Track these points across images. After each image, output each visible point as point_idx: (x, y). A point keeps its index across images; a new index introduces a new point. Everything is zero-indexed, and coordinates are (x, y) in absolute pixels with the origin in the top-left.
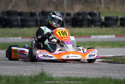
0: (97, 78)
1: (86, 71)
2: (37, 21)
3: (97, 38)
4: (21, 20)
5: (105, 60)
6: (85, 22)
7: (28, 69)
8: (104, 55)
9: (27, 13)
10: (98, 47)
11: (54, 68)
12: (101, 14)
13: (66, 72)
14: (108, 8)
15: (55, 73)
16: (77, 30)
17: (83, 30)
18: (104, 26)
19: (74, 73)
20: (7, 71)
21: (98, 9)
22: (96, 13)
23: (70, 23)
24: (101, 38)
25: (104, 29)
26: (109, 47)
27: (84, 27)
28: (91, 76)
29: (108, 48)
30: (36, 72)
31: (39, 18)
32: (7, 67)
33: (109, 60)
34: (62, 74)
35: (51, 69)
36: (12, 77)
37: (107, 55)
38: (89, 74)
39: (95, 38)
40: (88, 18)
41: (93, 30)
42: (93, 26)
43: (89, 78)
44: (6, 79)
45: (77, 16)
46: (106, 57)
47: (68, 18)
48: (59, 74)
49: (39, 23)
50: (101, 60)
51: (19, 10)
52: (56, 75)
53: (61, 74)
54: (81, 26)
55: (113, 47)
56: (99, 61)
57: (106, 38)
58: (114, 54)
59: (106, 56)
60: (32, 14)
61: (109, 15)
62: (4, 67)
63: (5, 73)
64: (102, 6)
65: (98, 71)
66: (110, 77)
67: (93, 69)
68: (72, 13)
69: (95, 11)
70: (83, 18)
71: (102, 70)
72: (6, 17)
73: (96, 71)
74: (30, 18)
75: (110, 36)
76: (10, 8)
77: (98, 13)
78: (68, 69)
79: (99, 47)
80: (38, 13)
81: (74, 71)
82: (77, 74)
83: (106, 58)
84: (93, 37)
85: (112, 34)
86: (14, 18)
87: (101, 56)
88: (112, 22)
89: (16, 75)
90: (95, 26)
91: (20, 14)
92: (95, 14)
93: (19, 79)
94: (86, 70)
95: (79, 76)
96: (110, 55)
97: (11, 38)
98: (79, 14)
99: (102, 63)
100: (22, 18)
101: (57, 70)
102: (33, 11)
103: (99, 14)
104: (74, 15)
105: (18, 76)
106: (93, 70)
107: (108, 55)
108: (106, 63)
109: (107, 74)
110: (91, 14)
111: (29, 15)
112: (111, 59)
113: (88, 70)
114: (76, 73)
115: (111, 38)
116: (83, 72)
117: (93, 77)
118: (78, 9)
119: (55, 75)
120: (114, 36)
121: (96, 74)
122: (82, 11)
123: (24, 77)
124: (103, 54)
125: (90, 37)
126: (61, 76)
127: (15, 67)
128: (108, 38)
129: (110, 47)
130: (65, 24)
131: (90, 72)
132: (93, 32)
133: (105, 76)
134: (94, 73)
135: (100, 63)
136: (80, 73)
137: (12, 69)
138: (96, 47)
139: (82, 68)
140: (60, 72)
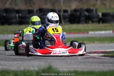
3: (95, 34)
6: (83, 19)
8: (105, 49)
9: (24, 11)
12: (98, 11)
13: (70, 66)
14: (104, 5)
16: (75, 26)
17: (80, 26)
19: (78, 67)
20: (11, 66)
21: (94, 5)
23: (68, 20)
24: (99, 34)
25: (101, 25)
27: (82, 24)
29: (107, 43)
33: (109, 55)
34: (67, 68)
39: (93, 34)
40: (86, 14)
41: (90, 26)
42: (90, 22)
45: (74, 13)
47: (66, 14)
50: (103, 54)
51: (16, 8)
53: (65, 68)
56: (101, 55)
59: (107, 51)
61: (105, 11)
62: (8, 62)
63: (10, 68)
65: (101, 64)
67: (97, 63)
68: (69, 10)
69: (92, 8)
70: (80, 14)
72: (4, 15)
73: (99, 65)
74: (28, 16)
75: (108, 32)
76: (7, 6)
77: (94, 10)
78: (71, 64)
79: (98, 42)
80: (35, 10)
82: (81, 68)
83: (106, 52)
84: (91, 33)
85: (109, 30)
86: (12, 15)
88: (109, 18)
90: (93, 22)
91: (18, 11)
92: (92, 10)
94: (90, 64)
96: (110, 49)
98: (75, 10)
99: (104, 57)
100: (20, 15)
102: (30, 8)
103: (96, 10)
104: (71, 11)
107: (108, 50)
108: (108, 58)
110: (88, 10)
111: (27, 12)
112: (112, 53)
115: (109, 34)
118: (74, 6)
120: (111, 32)
121: (100, 68)
122: (79, 8)
124: (103, 49)
125: (88, 33)
126: (65, 70)
127: (20, 62)
128: (106, 34)
129: (109, 43)
131: (94, 66)
132: (90, 28)
134: (98, 67)
135: (102, 57)
136: (84, 67)
137: (17, 65)
138: (95, 42)
139: (85, 62)
140: (64, 67)
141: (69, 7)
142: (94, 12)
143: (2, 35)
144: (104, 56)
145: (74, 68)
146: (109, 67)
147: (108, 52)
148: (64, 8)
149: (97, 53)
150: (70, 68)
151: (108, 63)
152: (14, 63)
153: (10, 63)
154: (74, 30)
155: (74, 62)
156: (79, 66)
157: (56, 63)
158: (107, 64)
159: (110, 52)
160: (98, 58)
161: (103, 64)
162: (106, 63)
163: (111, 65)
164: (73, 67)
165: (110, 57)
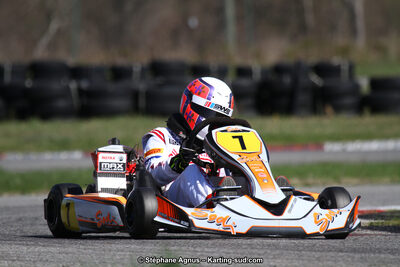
1: (318, 259)
2: (135, 95)
3: (344, 151)
4: (81, 92)
5: (380, 221)
6: (303, 98)
7: (115, 255)
8: (376, 204)
9: (99, 70)
11: (206, 250)
12: (358, 70)
14: (381, 49)
16: (276, 124)
17: (294, 125)
18: (367, 112)
21: (345, 51)
22: (339, 66)
23: (250, 101)
24: (359, 152)
25: (369, 121)
26: (387, 179)
27: (299, 115)
29: (386, 184)
31: (142, 86)
33: (392, 223)
37: (383, 205)
39: (337, 153)
40: (314, 84)
41: (329, 122)
42: (329, 110)
45: (273, 77)
46: (380, 212)
47: (245, 82)
49: (142, 103)
50: (367, 222)
51: (72, 61)
57: (376, 152)
59: (382, 208)
60: (119, 73)
61: (383, 71)
64: (361, 42)
65: (357, 256)
67: (341, 251)
68: (256, 67)
69: (336, 60)
70: (295, 81)
71: (372, 255)
72: (29, 83)
73: (350, 259)
74: (111, 87)
75: (390, 144)
76: (40, 53)
77: (345, 68)
80: (137, 68)
81: (274, 258)
83: (380, 215)
84: (332, 147)
86: (55, 85)
87: (365, 209)
88: (397, 96)
90: (338, 109)
91: (77, 72)
92: (337, 70)
94: (317, 255)
96: (393, 204)
98: (279, 69)
99: (369, 232)
100: (85, 84)
102: (121, 61)
103: (351, 68)
104: (264, 72)
106: (340, 254)
107: (387, 205)
108: (384, 233)
110: (322, 69)
111: (108, 75)
112: (397, 216)
113: (324, 254)
115: (394, 151)
116: (306, 262)
118: (273, 52)
122: (290, 61)
124: (371, 203)
125: (319, 146)
128: (386, 152)
129: (393, 182)
132: (329, 130)
135: (364, 232)
137: (61, 256)
141: (258, 55)
142: (345, 75)
144: (371, 227)
147: (387, 212)
148: (238, 60)
151: (380, 252)
152: (52, 249)
153: (37, 249)
157: (198, 249)
158: (377, 255)
159: (393, 215)
162: (374, 253)
163: (392, 257)
165: (391, 231)
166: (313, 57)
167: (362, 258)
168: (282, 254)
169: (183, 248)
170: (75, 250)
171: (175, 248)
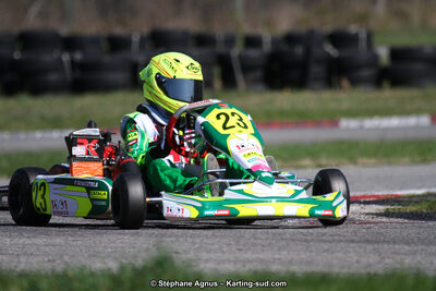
0: (369, 274)
1: (327, 250)
3: (362, 128)
4: (73, 64)
5: (396, 207)
6: (316, 70)
8: (392, 189)
9: (95, 40)
10: (365, 160)
11: (205, 240)
12: (377, 39)
13: (249, 255)
14: (401, 15)
15: (207, 261)
16: (285, 99)
17: (307, 99)
18: (386, 84)
19: (280, 259)
20: (25, 254)
21: (363, 18)
22: (357, 34)
23: (258, 74)
24: (377, 129)
25: (388, 95)
26: (407, 160)
27: (313, 89)
28: (343, 267)
29: (405, 165)
30: (135, 257)
32: (28, 241)
33: (410, 209)
34: (235, 262)
35: (194, 243)
36: (46, 276)
37: (401, 189)
38: (335, 262)
39: (353, 130)
40: (329, 55)
41: (345, 96)
42: (345, 83)
43: (338, 274)
44: (25, 284)
45: (285, 47)
46: (397, 196)
47: (254, 53)
48: (223, 262)
50: (382, 208)
51: (64, 31)
52: (210, 265)
53: (229, 261)
54: (300, 83)
55: (425, 161)
57: (397, 129)
58: (430, 187)
59: (399, 193)
60: (117, 44)
61: (404, 40)
62: (15, 240)
63: (20, 262)
64: (380, 8)
65: (370, 247)
66: (418, 269)
67: (353, 241)
68: (267, 36)
69: (353, 29)
70: (308, 52)
71: (386, 246)
72: (17, 55)
73: (362, 250)
74: (107, 59)
75: (412, 121)
76: (32, 22)
77: (363, 35)
78: (255, 245)
79: (372, 161)
80: (136, 39)
81: (279, 249)
82: (290, 262)
83: (397, 200)
84: (348, 125)
85: (418, 112)
86: (48, 57)
87: (380, 193)
88: (419, 67)
89: (59, 268)
90: (355, 82)
91: (70, 43)
92: (354, 39)
93: (76, 285)
94: (326, 246)
95: (298, 269)
96: (411, 188)
97: (38, 135)
98: (291, 39)
99: (384, 219)
100: (78, 56)
101: (217, 247)
102: (118, 31)
103: (369, 36)
104: (275, 42)
105: (70, 273)
106: (352, 245)
107: (406, 189)
108: (400, 220)
109: (407, 261)
110: (338, 39)
111: (105, 46)
112: (416, 202)
113: (333, 245)
114: (290, 257)
115: (416, 127)
116: (314, 254)
117: (351, 271)
118: (285, 21)
119: (208, 265)
120: (425, 120)
121: (364, 261)
122: (302, 29)
123: (93, 274)
124: (387, 187)
125: (334, 123)
126: (229, 268)
127: (58, 240)
128: (406, 128)
129: (414, 162)
130: (239, 77)
131: (340, 255)
132: (345, 105)
133: (398, 266)
134: (355, 258)
135: (379, 219)
136: (304, 256)
137: (47, 249)
138: (360, 160)
139: (309, 238)
140: (226, 256)
141: (269, 23)
142: (363, 44)
143: (6, 135)
144: (387, 214)
145: (262, 261)
146: (398, 258)
147: (404, 197)
148: (247, 29)
149: (360, 203)
150: (250, 261)
151: (395, 242)
152: (38, 241)
153: (21, 241)
154: (282, 113)
155: (267, 239)
156: (285, 253)
157: (197, 240)
158: (391, 246)
159: (411, 199)
160: (361, 223)
161: (376, 246)
162: (388, 243)
163: (407, 248)
164: (262, 256)
165: (408, 218)
166: (328, 25)
167: (375, 249)
168: (288, 245)
169: (181, 239)
170: (63, 242)
171: (172, 239)
